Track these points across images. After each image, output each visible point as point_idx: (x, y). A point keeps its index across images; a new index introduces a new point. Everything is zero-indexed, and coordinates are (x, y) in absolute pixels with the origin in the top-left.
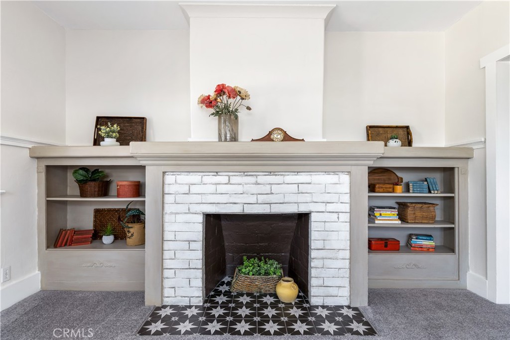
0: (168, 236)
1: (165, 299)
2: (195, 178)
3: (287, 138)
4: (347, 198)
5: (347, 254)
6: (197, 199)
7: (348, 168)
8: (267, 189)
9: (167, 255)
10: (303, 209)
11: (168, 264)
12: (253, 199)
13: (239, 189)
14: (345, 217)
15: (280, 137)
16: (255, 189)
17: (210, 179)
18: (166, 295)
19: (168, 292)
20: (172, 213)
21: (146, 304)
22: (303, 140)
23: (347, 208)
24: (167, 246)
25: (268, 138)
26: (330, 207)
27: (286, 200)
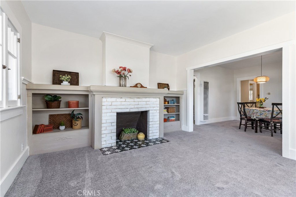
0: (103, 121)
1: (102, 146)
2: (113, 99)
3: (142, 87)
4: (158, 106)
5: (158, 122)
6: (115, 107)
7: (159, 97)
8: (137, 103)
9: (103, 129)
10: (147, 109)
11: (103, 132)
12: (133, 107)
13: (129, 103)
14: (158, 111)
15: (140, 86)
16: (133, 103)
17: (119, 100)
18: (102, 144)
19: (103, 143)
20: (105, 113)
21: (95, 149)
22: (146, 87)
23: (158, 108)
24: (103, 125)
25: (136, 86)
26: (155, 109)
27: (143, 107)
